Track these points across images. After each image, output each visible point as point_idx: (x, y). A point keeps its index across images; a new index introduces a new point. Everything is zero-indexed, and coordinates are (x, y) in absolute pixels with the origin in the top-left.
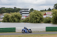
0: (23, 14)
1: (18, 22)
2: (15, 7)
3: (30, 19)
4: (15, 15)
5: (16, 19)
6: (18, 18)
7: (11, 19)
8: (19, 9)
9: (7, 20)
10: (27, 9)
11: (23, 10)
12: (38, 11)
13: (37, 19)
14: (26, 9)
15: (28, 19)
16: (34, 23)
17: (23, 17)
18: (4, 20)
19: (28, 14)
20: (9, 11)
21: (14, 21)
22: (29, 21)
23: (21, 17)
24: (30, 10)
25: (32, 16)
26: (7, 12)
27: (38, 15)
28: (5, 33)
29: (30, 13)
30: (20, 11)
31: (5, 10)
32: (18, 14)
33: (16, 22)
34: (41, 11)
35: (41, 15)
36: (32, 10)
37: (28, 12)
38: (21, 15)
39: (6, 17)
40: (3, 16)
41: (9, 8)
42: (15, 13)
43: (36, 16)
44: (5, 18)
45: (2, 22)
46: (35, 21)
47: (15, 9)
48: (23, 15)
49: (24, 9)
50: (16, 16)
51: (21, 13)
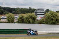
0: (39, 14)
1: (32, 23)
2: (30, 8)
3: (45, 20)
4: (29, 16)
5: (31, 20)
6: (33, 19)
7: (26, 20)
8: (34, 10)
9: (21, 21)
10: (43, 10)
11: (38, 11)
12: (54, 12)
13: (53, 20)
14: (41, 10)
15: (43, 20)
16: (50, 24)
17: (39, 18)
18: (19, 21)
19: (43, 14)
20: (24, 11)
21: (29, 22)
22: (44, 22)
23: (36, 18)
24: (46, 10)
25: (47, 17)
26: (21, 13)
27: (54, 16)
28: (19, 35)
29: (45, 13)
30: (36, 12)
31: (20, 10)
32: (33, 14)
33: (31, 23)
34: (57, 11)
35: (57, 16)
36: (47, 10)
37: (43, 12)
38: (36, 16)
39: (21, 18)
40: (18, 17)
41: (24, 9)
42: (30, 14)
43: (52, 17)
44: (19, 19)
45: (17, 23)
46: (51, 22)
47: (30, 9)
48: (38, 16)
49: (40, 10)
50: (31, 17)
51: (36, 14)
